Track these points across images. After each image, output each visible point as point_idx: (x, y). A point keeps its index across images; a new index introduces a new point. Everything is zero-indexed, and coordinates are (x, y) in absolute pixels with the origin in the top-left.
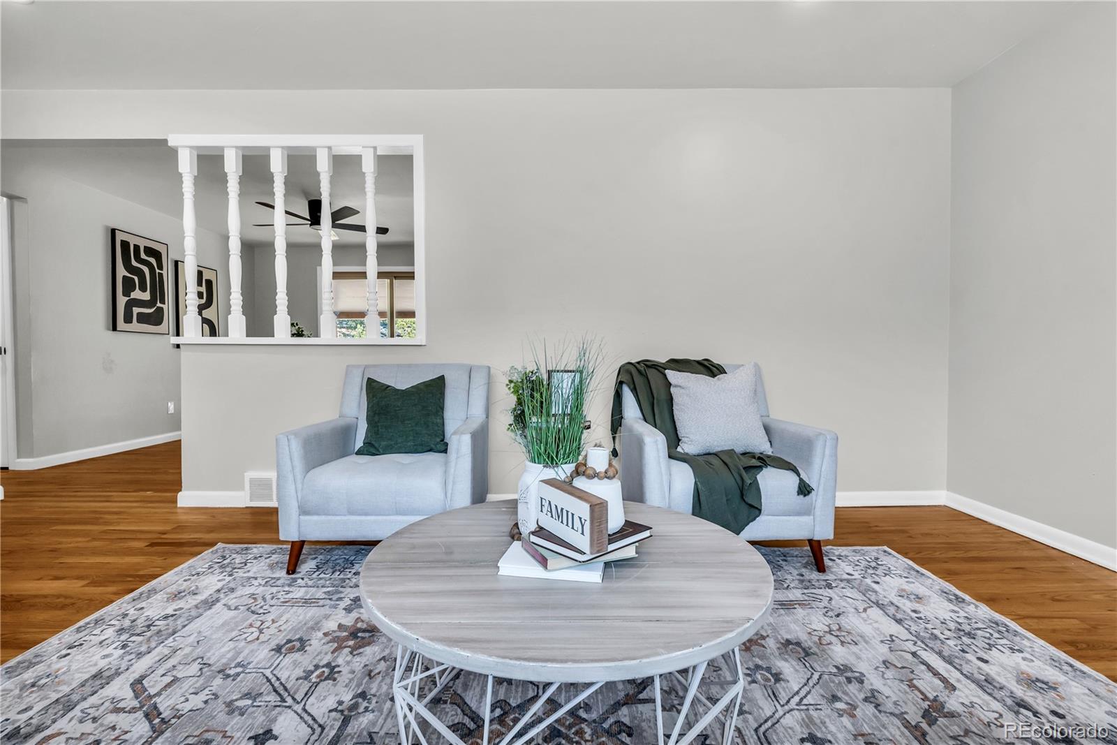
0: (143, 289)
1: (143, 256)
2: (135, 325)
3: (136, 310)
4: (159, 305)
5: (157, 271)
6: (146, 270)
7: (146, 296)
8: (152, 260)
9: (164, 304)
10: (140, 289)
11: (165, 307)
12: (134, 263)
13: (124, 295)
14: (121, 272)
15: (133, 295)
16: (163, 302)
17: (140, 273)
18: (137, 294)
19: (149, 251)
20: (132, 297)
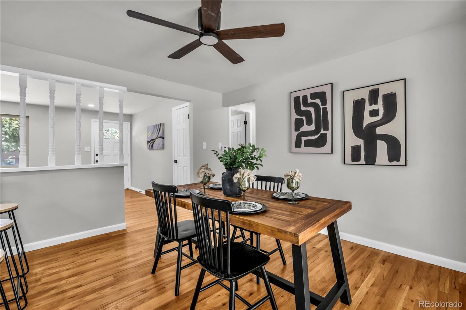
0: (309, 123)
1: (310, 101)
2: (303, 149)
3: (304, 139)
4: (322, 131)
5: (321, 107)
6: (312, 110)
7: (312, 127)
8: (318, 101)
9: (327, 129)
10: (306, 124)
11: (329, 133)
12: (303, 108)
13: (296, 130)
14: (295, 116)
15: (302, 129)
16: (326, 128)
17: (308, 114)
18: (305, 128)
19: (314, 96)
20: (301, 131)
